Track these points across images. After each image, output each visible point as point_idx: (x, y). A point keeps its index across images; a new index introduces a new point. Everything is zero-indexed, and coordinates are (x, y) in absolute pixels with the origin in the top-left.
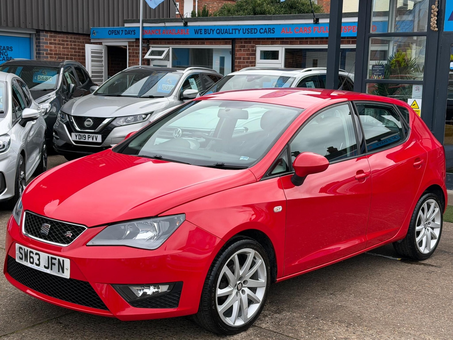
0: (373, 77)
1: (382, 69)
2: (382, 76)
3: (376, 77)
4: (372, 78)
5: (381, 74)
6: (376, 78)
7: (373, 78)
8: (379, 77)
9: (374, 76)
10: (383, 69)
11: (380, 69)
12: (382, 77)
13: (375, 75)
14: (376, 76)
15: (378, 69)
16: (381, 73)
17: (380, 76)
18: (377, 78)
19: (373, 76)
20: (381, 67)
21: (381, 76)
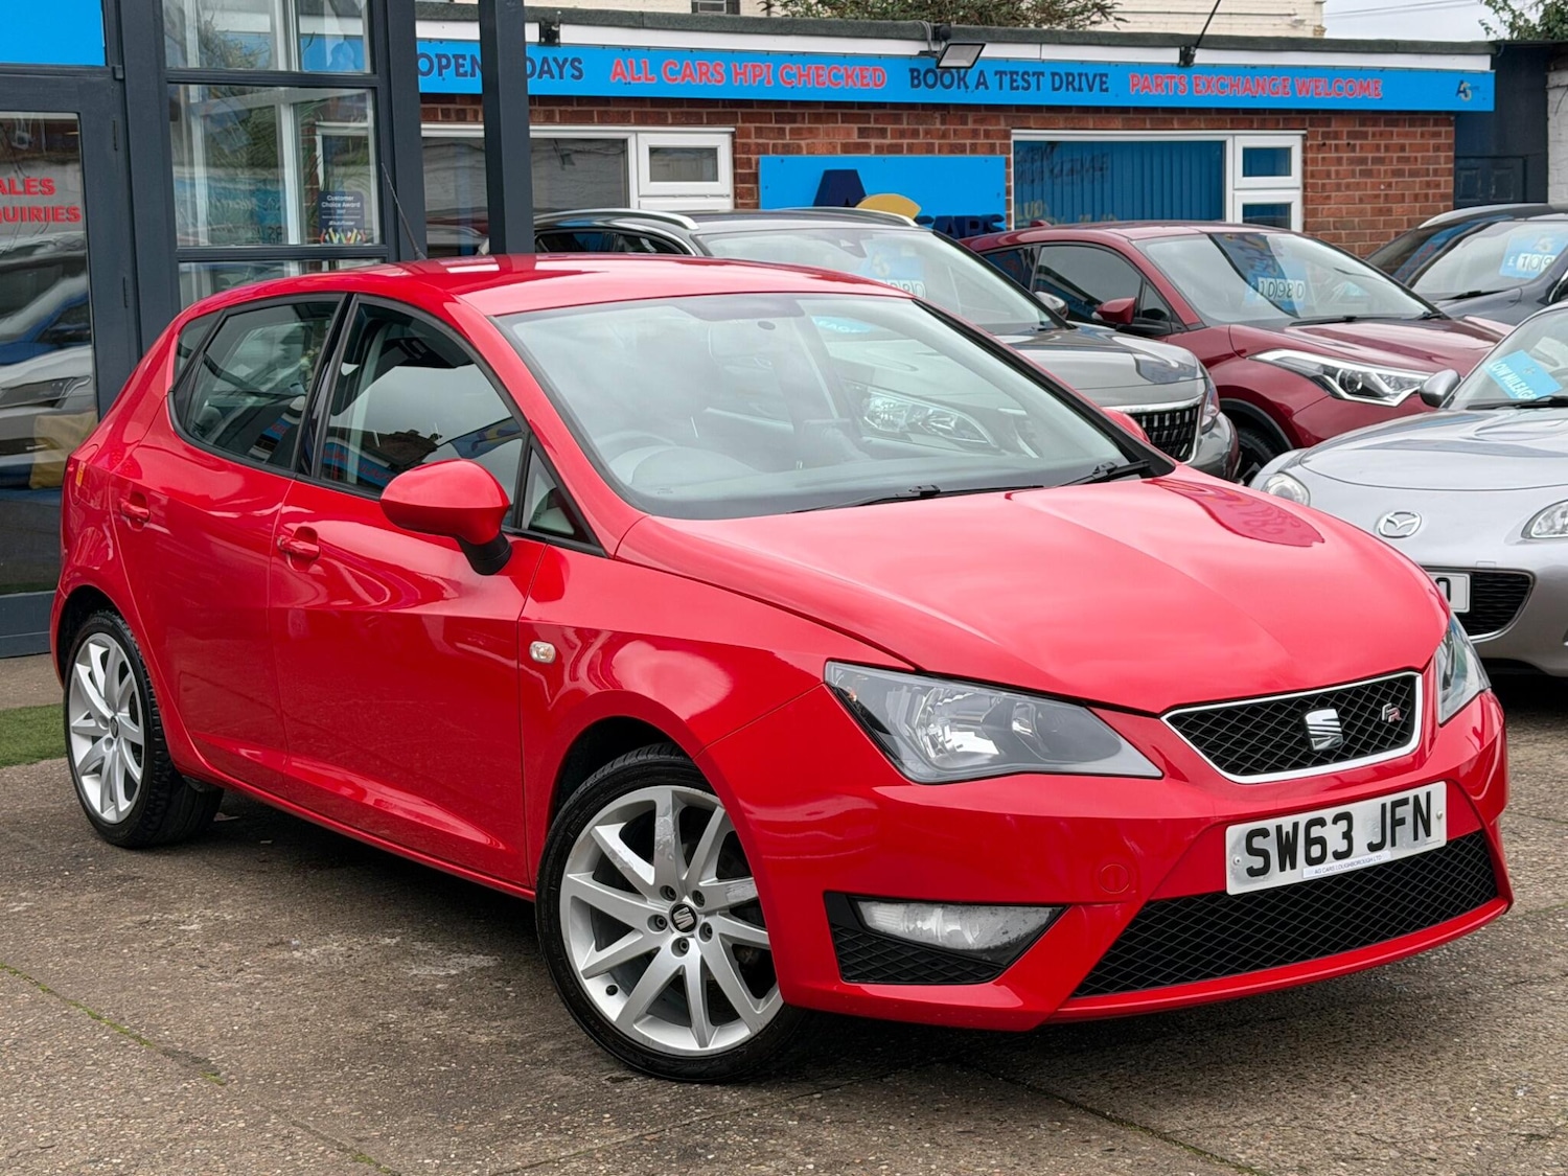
0: (327, 237)
1: (353, 205)
2: (358, 232)
3: (338, 236)
4: (321, 239)
5: (352, 223)
6: (336, 240)
7: (325, 241)
8: (346, 236)
9: (327, 232)
10: (358, 205)
11: (348, 205)
12: (359, 237)
13: (331, 230)
14: (335, 231)
15: (339, 205)
16: (352, 220)
17: (349, 234)
18: (340, 239)
19: (324, 231)
20: (350, 198)
21: (355, 231)
